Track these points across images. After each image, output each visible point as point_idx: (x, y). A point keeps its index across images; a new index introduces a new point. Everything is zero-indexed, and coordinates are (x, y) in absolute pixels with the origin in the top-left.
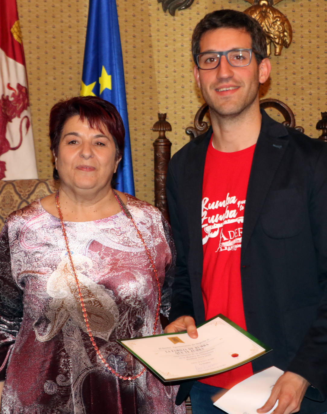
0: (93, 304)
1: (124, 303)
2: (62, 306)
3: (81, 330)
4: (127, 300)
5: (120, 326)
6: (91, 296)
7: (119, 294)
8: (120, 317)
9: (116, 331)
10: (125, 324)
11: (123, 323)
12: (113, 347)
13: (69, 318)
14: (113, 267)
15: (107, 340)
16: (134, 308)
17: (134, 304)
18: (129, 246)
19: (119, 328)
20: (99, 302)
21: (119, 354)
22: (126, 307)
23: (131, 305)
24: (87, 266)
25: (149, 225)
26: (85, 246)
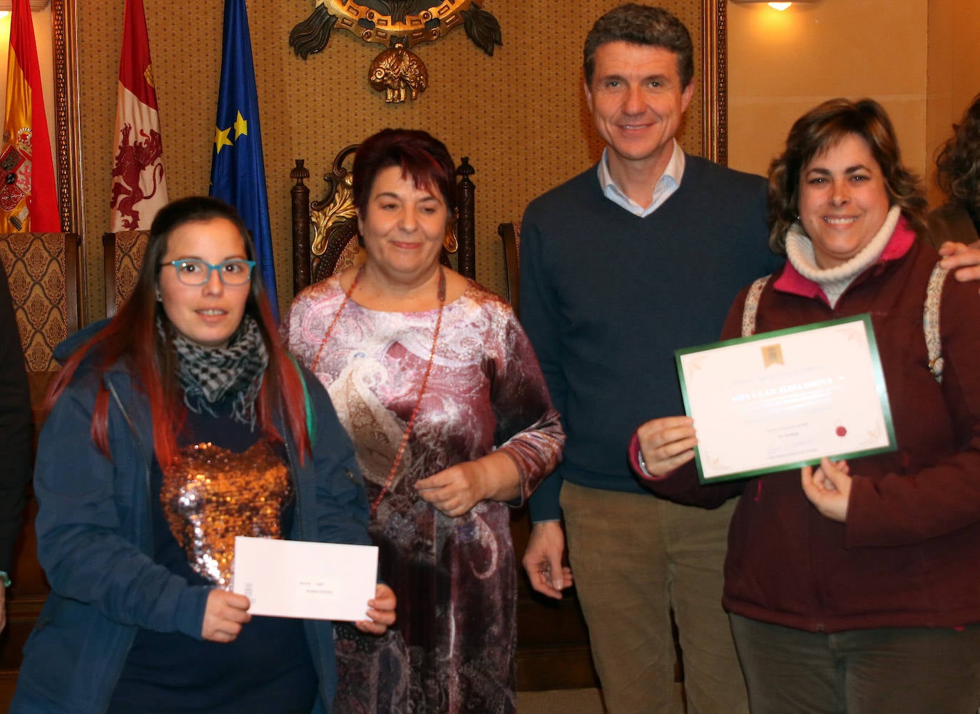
0: (377, 437)
1: (419, 442)
4: (424, 438)
5: (412, 474)
6: (374, 425)
7: (415, 428)
8: (413, 461)
9: (406, 480)
10: (419, 472)
11: (417, 470)
12: (400, 502)
14: (415, 386)
15: (392, 490)
16: (433, 450)
17: (435, 445)
18: (447, 357)
19: (410, 476)
20: (384, 435)
21: (408, 513)
22: (421, 449)
23: (428, 446)
24: (378, 378)
25: (483, 329)
26: (382, 347)
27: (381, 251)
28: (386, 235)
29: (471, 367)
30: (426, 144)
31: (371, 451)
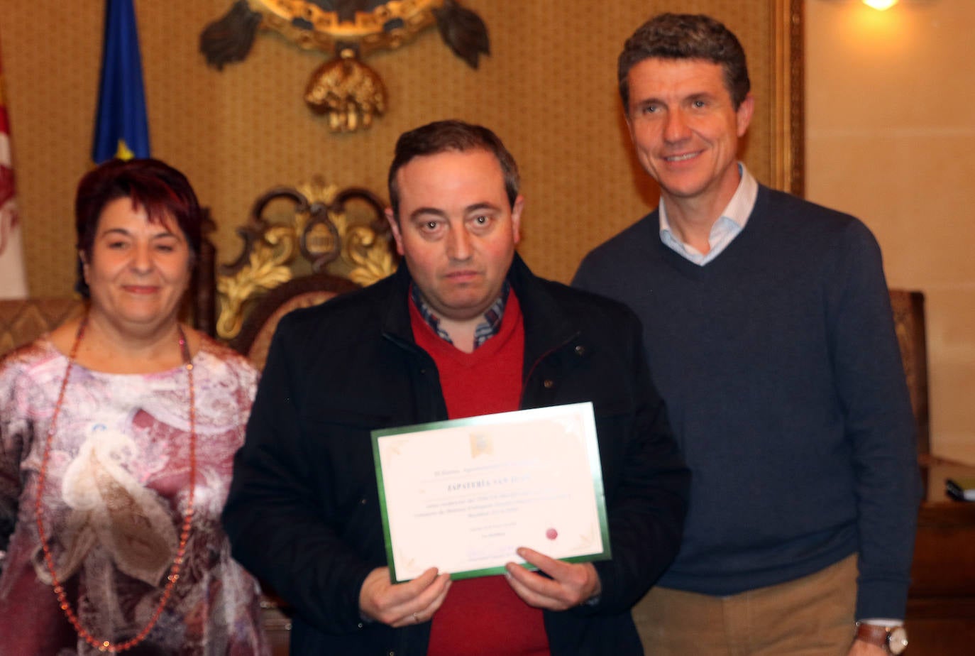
0: (136, 522)
2: (86, 523)
3: (114, 565)
6: (133, 507)
13: (97, 544)
14: (172, 460)
16: (203, 532)
18: (200, 423)
20: (145, 519)
24: (129, 454)
25: (233, 388)
26: (125, 418)
27: (111, 299)
28: (114, 280)
29: (229, 432)
30: (161, 172)
31: (130, 539)
